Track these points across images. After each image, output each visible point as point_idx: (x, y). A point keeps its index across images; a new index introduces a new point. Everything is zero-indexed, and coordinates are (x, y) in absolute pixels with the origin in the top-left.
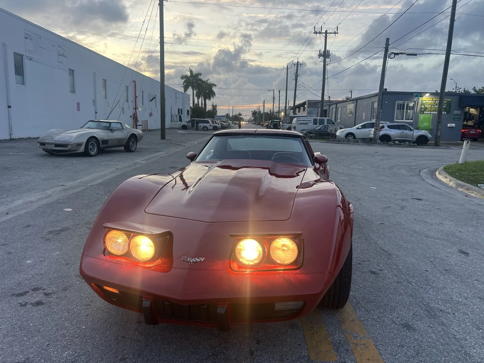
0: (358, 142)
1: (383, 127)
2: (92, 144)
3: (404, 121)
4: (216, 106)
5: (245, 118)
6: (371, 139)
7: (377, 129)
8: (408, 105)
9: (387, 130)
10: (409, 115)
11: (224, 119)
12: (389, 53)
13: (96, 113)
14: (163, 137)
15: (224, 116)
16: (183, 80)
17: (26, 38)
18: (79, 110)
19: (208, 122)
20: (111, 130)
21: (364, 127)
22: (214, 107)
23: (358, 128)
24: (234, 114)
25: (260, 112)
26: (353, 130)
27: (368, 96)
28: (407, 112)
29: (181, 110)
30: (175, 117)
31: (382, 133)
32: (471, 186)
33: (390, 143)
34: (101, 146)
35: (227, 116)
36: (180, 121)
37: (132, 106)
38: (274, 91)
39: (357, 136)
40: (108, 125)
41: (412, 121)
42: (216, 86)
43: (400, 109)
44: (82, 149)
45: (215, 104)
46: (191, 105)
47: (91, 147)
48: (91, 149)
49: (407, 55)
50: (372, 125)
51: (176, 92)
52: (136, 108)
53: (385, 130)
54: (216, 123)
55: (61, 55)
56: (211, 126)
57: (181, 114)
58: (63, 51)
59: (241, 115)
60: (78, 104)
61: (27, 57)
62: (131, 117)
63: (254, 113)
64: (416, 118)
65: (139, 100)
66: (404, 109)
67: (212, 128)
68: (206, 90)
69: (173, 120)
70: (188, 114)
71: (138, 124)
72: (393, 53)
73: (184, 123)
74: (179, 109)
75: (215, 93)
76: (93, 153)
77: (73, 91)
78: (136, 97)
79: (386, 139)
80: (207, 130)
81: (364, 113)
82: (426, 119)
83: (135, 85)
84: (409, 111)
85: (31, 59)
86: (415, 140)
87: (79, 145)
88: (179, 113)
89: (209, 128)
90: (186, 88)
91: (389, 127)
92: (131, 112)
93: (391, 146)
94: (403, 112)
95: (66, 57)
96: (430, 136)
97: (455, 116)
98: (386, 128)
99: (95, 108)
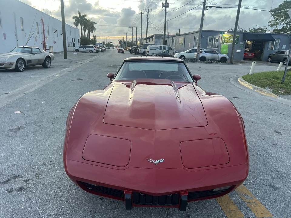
0: (187, 61)
1: (202, 52)
2: (20, 63)
3: (213, 48)
4: (96, 37)
5: (115, 45)
6: (195, 59)
7: (198, 53)
8: (215, 38)
9: (204, 54)
10: (216, 45)
11: (102, 45)
12: (206, 6)
13: (17, 41)
14: (65, 57)
15: (102, 43)
16: (75, 19)
18: (5, 39)
19: (93, 48)
20: (33, 53)
21: (190, 52)
22: (95, 37)
23: (187, 53)
24: (108, 42)
25: (124, 40)
26: (184, 53)
27: (192, 33)
28: (214, 43)
29: (74, 39)
30: (70, 44)
31: (201, 55)
32: (263, 89)
33: (206, 61)
34: (27, 64)
35: (103, 43)
36: (74, 46)
37: (42, 36)
38: (132, 28)
39: (187, 57)
40: (30, 50)
41: (217, 48)
42: (96, 23)
43: (211, 41)
44: (14, 67)
45: (95, 36)
46: (80, 36)
47: (20, 65)
48: (20, 67)
49: (216, 7)
50: (195, 51)
51: (71, 27)
52: (44, 38)
53: (203, 54)
54: (98, 48)
56: (94, 50)
57: (74, 42)
59: (112, 42)
60: (4, 35)
62: (41, 43)
63: (120, 42)
64: (219, 47)
65: (46, 32)
66: (213, 41)
67: (95, 51)
68: (89, 26)
69: (69, 46)
70: (79, 42)
71: (47, 48)
72: (208, 6)
73: (76, 48)
74: (73, 39)
75: (95, 29)
76: (21, 69)
78: (44, 30)
79: (203, 59)
80: (92, 52)
81: (190, 43)
82: (225, 48)
83: (43, 22)
84: (216, 42)
86: (219, 60)
87: (12, 64)
88: (73, 41)
89: (93, 51)
90: (76, 25)
91: (205, 52)
92: (41, 40)
93: (206, 63)
94: (212, 43)
96: (227, 57)
97: (241, 46)
98: (203, 52)
99: (17, 38)
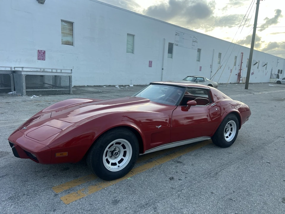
13: (211, 72)
14: (246, 88)
17: (176, 35)
18: (200, 70)
20: (196, 82)
29: (282, 71)
36: (277, 78)
37: (238, 68)
51: (278, 59)
52: (240, 70)
55: (194, 42)
58: (196, 39)
60: (201, 67)
61: (175, 44)
62: (236, 75)
69: (272, 77)
71: (241, 79)
74: (279, 70)
77: (199, 60)
78: (242, 63)
83: (242, 56)
85: (177, 45)
88: (279, 72)
92: (237, 72)
95: (196, 42)
99: (211, 70)
